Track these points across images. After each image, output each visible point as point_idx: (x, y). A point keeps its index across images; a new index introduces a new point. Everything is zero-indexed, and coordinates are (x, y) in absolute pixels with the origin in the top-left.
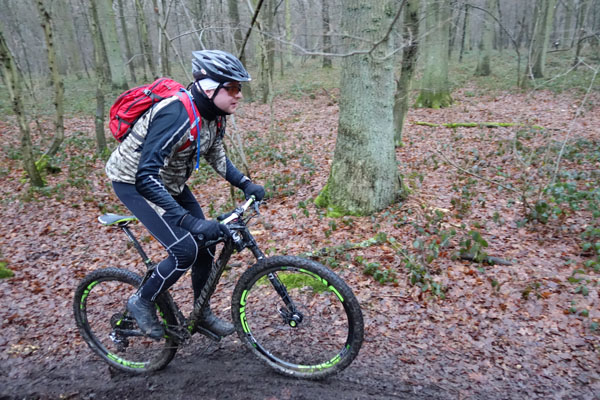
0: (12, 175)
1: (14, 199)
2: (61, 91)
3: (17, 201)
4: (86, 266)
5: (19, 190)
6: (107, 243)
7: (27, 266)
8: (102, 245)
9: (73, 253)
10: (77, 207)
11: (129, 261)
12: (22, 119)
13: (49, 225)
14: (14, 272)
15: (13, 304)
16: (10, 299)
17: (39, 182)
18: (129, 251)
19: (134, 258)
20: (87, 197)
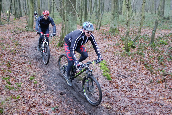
0: (120, 46)
1: (119, 54)
2: (143, 19)
3: (119, 55)
4: (134, 85)
5: (121, 51)
6: (143, 79)
7: (116, 78)
8: (141, 79)
9: (131, 79)
10: (137, 62)
11: (150, 88)
12: (128, 28)
13: (126, 66)
14: (112, 79)
15: (109, 90)
16: (108, 87)
17: (127, 50)
18: (150, 84)
19: (151, 87)
20: (142, 59)
